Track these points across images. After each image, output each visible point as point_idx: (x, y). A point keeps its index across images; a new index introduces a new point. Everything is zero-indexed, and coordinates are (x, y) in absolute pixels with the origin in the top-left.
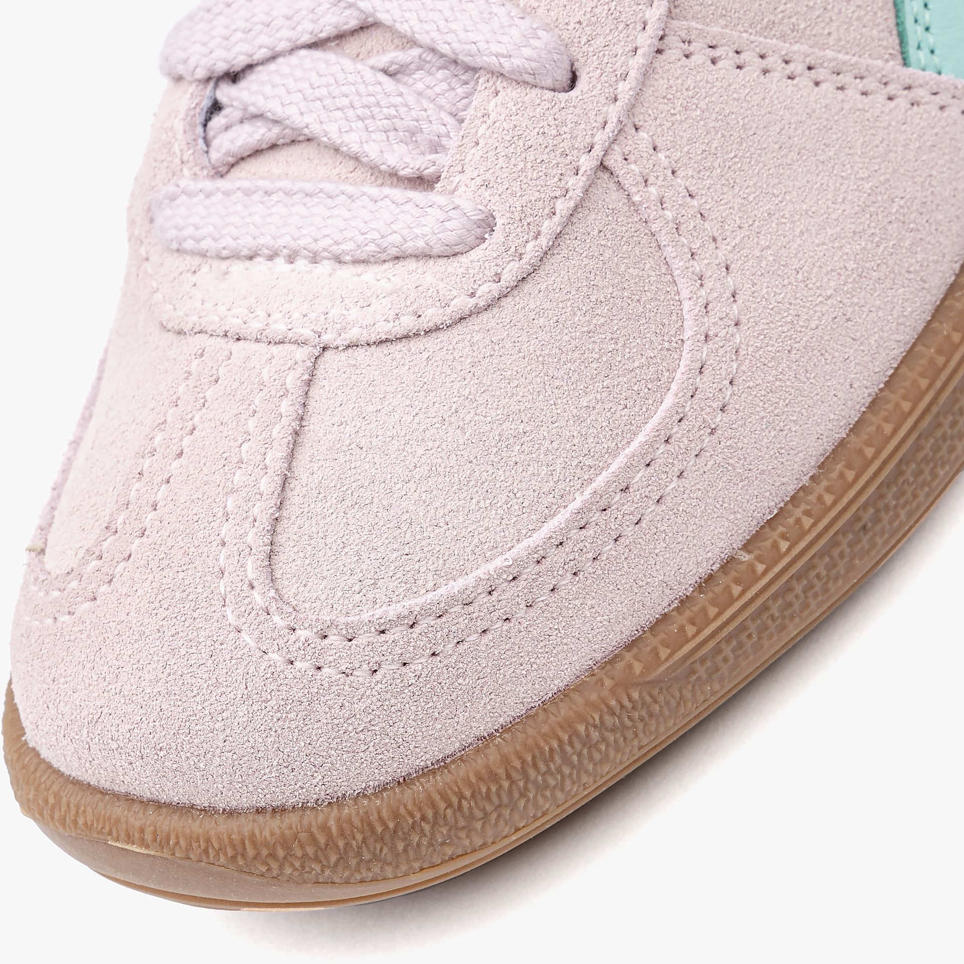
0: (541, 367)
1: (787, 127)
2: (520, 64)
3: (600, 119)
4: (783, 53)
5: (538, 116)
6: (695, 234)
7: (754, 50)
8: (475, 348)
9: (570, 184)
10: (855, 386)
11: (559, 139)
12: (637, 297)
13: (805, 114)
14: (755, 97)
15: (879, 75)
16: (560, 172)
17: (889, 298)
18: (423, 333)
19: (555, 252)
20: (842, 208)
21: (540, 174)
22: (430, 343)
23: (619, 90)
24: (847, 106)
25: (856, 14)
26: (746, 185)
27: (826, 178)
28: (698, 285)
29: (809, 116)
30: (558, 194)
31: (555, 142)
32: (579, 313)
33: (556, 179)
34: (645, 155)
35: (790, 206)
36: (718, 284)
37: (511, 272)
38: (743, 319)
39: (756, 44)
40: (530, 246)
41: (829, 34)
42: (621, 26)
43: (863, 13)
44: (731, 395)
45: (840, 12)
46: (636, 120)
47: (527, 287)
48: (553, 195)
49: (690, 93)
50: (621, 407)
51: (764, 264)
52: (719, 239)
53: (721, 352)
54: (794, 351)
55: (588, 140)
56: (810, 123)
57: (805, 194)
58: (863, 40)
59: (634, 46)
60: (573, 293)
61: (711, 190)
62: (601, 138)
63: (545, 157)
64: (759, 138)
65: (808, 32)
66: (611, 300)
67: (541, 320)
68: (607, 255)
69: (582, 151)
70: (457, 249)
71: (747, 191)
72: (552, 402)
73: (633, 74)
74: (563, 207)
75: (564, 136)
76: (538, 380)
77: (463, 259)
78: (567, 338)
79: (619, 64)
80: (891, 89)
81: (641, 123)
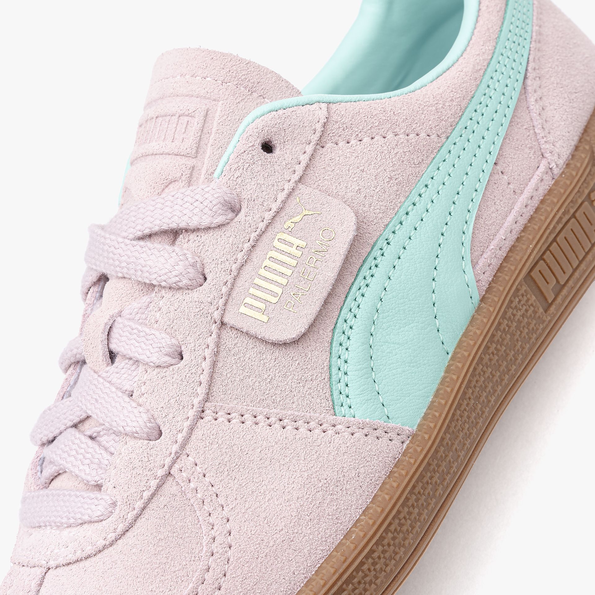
0: (132, 572)
1: (264, 450)
2: (131, 429)
3: (168, 452)
4: (265, 414)
5: (140, 453)
6: (211, 503)
7: (249, 414)
8: (105, 565)
9: (151, 484)
10: (296, 573)
11: (148, 463)
12: (180, 536)
13: (274, 442)
14: (248, 436)
15: (317, 421)
16: (147, 478)
17: (317, 529)
18: (83, 559)
19: (142, 517)
20: (292, 486)
21: (138, 480)
22: (87, 563)
23: (178, 438)
24: (297, 437)
25: (308, 392)
26: (241, 478)
27: (284, 473)
28: (210, 528)
29: (276, 443)
30: (144, 489)
31: (146, 465)
32: (151, 545)
33: (145, 482)
34: (189, 468)
35: (265, 487)
36: (221, 527)
37: (121, 528)
38: (233, 544)
39: (251, 411)
40: (129, 514)
41: (293, 403)
42: (181, 407)
43: (312, 391)
44: (224, 581)
45: (299, 392)
46: (187, 451)
47: (128, 534)
48: (142, 490)
49: (214, 437)
50: (168, 590)
51: (246, 516)
52: (225, 506)
53: (219, 560)
54: (260, 558)
55: (162, 462)
56: (277, 446)
57: (273, 481)
58: (312, 404)
59: (187, 416)
60: (149, 536)
61: (222, 482)
62: (168, 461)
63: (141, 472)
64: (249, 455)
65: (281, 403)
66: (167, 538)
67: (134, 550)
68: (167, 517)
69: (159, 468)
70: (101, 518)
71: (242, 481)
72: (135, 589)
73: (186, 429)
74: (146, 495)
75: (151, 461)
76: (130, 579)
77: (104, 522)
78: (145, 558)
79: (179, 426)
80: (324, 426)
81: (189, 453)
